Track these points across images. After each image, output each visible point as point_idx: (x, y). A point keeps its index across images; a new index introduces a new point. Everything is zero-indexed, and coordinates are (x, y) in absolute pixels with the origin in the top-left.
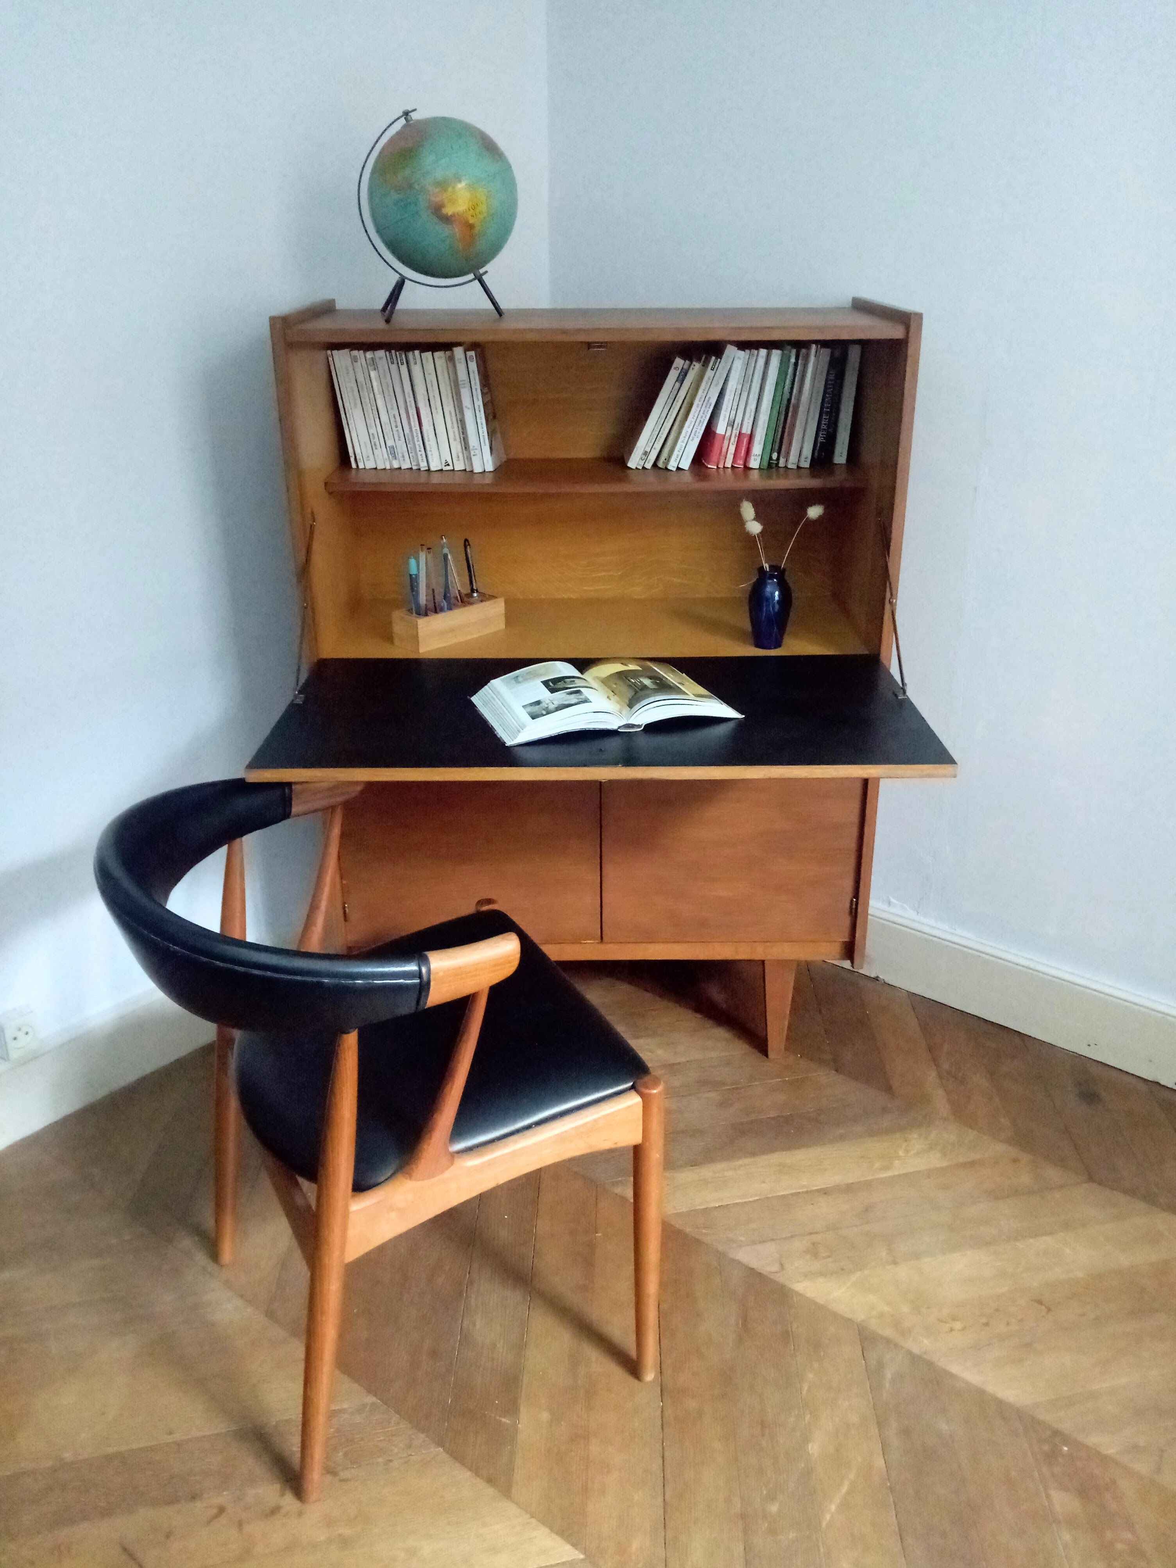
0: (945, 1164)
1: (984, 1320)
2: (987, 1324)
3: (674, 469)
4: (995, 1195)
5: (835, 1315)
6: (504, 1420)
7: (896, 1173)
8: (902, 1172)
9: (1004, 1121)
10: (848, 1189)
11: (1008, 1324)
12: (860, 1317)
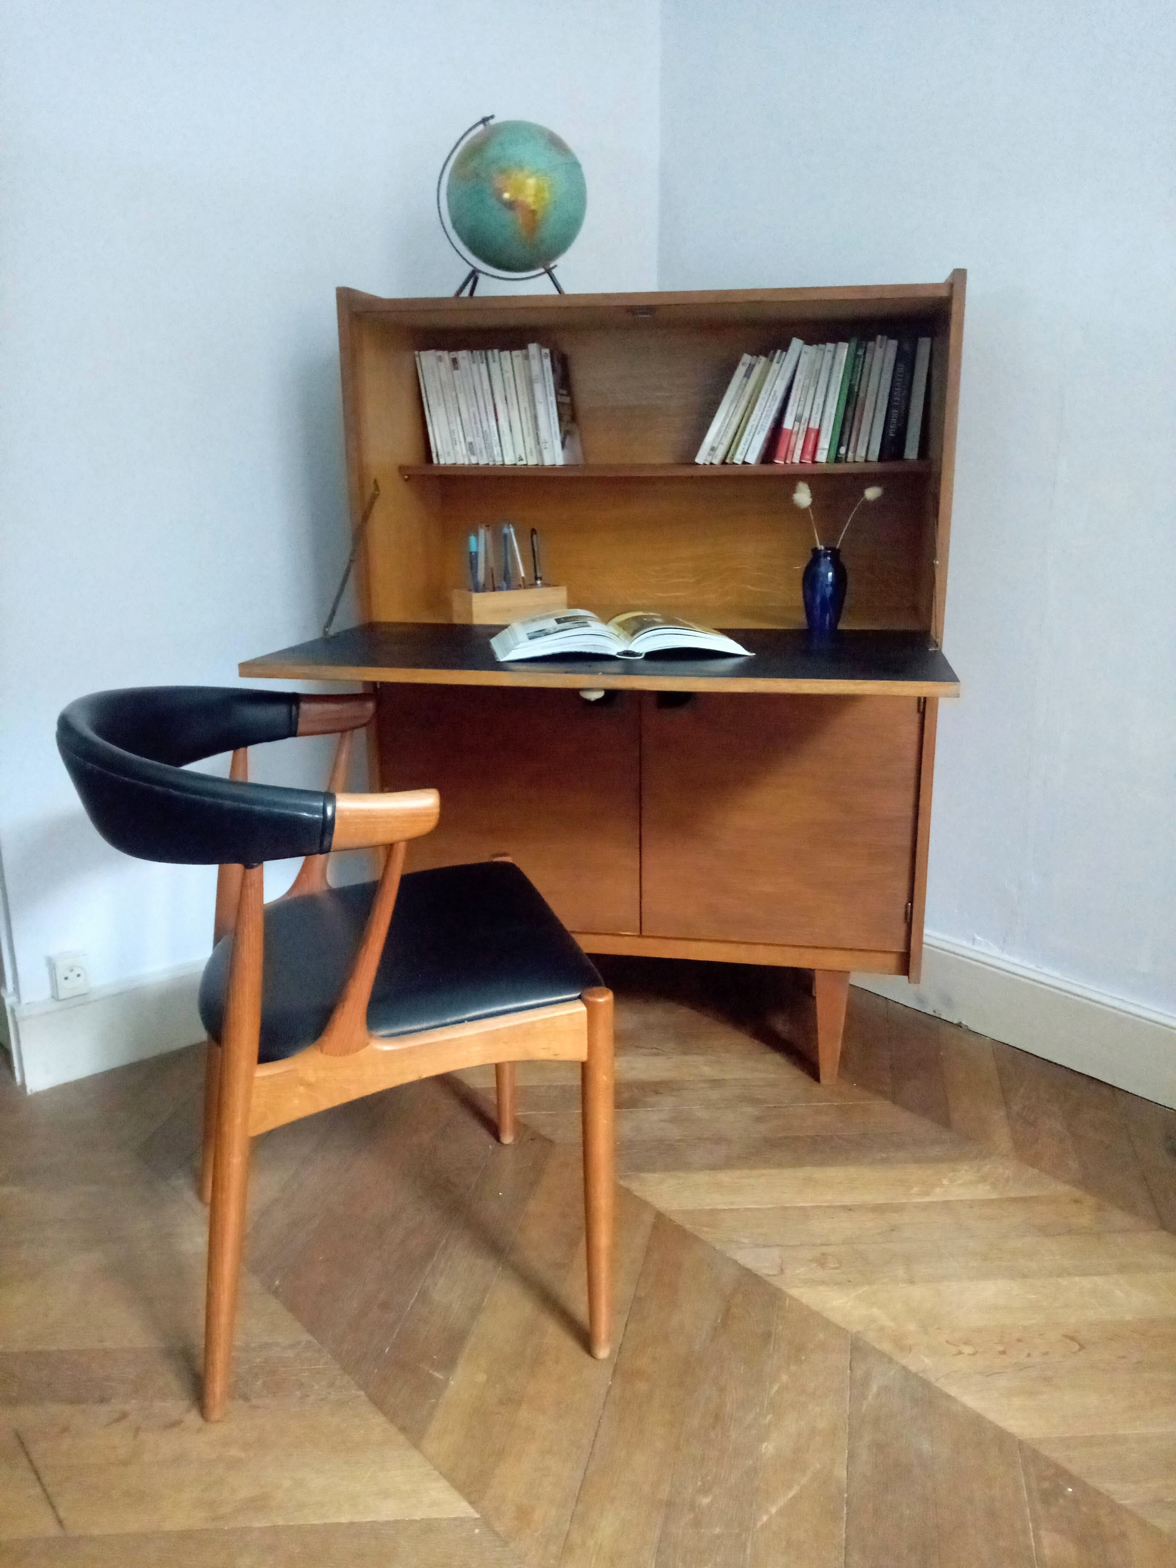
0: (994, 1196)
1: (1001, 1348)
2: (1003, 1353)
3: (740, 463)
4: (1044, 1231)
5: (828, 1324)
6: (436, 1374)
7: (935, 1200)
8: (943, 1199)
9: (1073, 1165)
10: (878, 1209)
11: (1029, 1355)
12: (855, 1328)
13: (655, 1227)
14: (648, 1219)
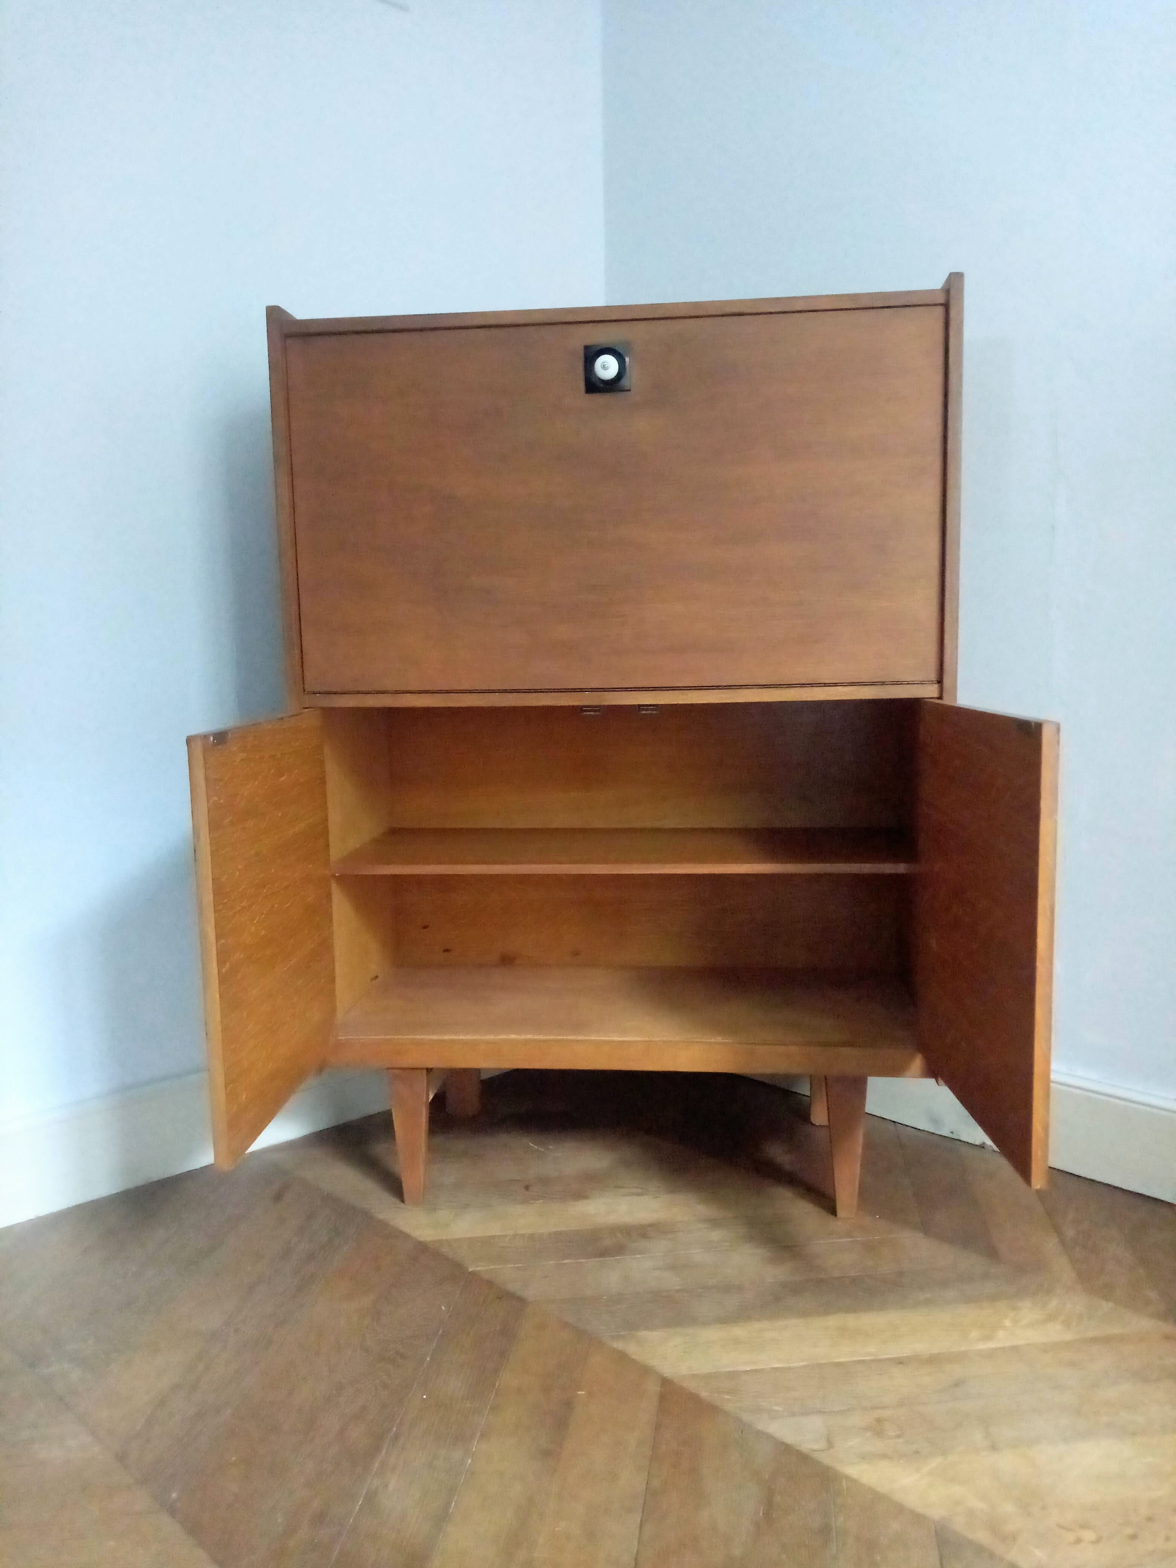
0: (1069, 1336)
1: (1129, 1532)
2: (1134, 1537)
4: (1143, 1376)
5: (900, 1509)
7: (1000, 1345)
8: (1008, 1344)
9: (1152, 1295)
10: (933, 1361)
11: (1168, 1539)
12: (937, 1513)
13: (663, 1398)
14: (653, 1387)
